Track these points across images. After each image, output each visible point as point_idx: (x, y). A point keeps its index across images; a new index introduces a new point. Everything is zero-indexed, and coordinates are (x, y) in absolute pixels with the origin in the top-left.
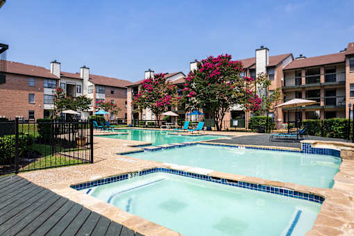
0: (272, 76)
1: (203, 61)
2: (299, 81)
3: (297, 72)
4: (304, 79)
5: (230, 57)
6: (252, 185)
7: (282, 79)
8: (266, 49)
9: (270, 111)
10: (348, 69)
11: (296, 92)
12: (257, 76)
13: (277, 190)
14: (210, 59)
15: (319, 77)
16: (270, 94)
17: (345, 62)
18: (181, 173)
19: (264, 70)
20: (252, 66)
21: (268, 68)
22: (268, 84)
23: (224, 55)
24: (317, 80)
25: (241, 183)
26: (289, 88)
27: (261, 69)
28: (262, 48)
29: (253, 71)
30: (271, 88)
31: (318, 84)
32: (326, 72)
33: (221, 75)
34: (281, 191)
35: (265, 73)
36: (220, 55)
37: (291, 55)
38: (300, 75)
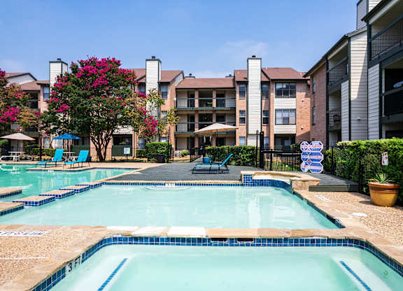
0: (165, 94)
1: (81, 62)
2: (191, 104)
3: (190, 93)
4: (197, 101)
5: (118, 63)
6: (275, 240)
7: (175, 99)
8: (158, 60)
9: (164, 136)
10: (238, 95)
11: (188, 115)
12: (148, 93)
13: (307, 241)
14: (93, 61)
15: (211, 101)
16: (163, 116)
17: (234, 88)
18: (154, 240)
19: (156, 86)
20: (141, 78)
21: (161, 84)
22: (160, 103)
23: (111, 59)
24: (208, 103)
25: (259, 240)
26: (182, 110)
27: (152, 84)
28: (154, 59)
29: (143, 85)
30: (163, 108)
31: (210, 108)
32: (217, 96)
33: (107, 85)
34: (313, 241)
35: (157, 89)
36: (106, 57)
37: (182, 72)
38: (193, 96)
